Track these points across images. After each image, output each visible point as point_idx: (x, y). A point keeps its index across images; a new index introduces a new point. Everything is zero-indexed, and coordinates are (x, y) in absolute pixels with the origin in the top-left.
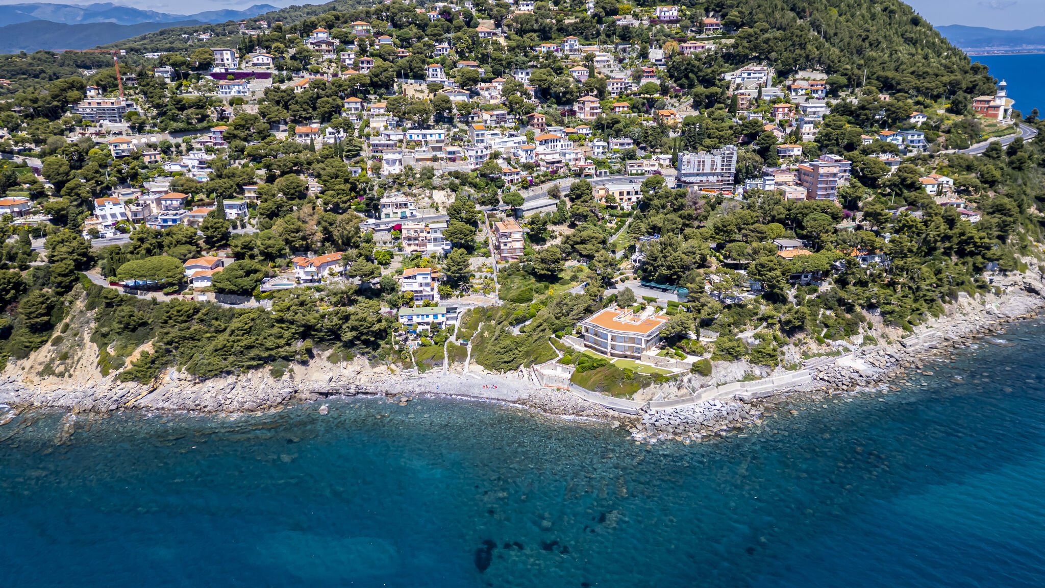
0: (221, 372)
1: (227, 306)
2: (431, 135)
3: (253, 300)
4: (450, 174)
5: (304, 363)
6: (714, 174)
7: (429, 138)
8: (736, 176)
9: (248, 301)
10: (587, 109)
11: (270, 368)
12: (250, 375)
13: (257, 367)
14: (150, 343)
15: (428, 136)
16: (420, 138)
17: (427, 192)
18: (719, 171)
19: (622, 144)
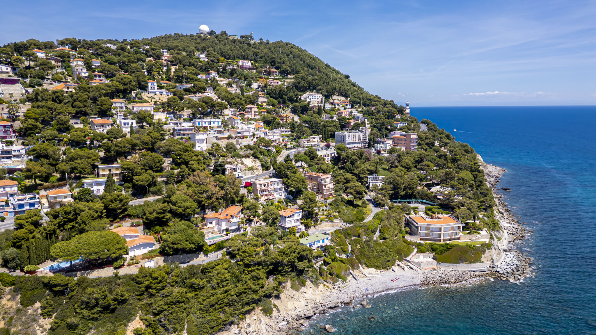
0: (225, 325)
1: (185, 265)
2: (214, 122)
3: (202, 255)
4: (245, 146)
5: (278, 297)
6: (360, 143)
7: (212, 125)
8: (369, 143)
9: (197, 257)
10: (253, 112)
11: (260, 308)
12: (248, 321)
13: (248, 312)
14: (138, 318)
15: (212, 123)
16: (207, 125)
17: (238, 160)
18: (362, 141)
19: (286, 132)
